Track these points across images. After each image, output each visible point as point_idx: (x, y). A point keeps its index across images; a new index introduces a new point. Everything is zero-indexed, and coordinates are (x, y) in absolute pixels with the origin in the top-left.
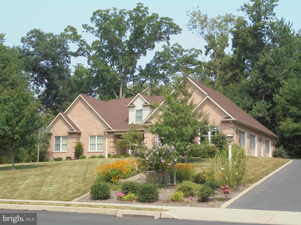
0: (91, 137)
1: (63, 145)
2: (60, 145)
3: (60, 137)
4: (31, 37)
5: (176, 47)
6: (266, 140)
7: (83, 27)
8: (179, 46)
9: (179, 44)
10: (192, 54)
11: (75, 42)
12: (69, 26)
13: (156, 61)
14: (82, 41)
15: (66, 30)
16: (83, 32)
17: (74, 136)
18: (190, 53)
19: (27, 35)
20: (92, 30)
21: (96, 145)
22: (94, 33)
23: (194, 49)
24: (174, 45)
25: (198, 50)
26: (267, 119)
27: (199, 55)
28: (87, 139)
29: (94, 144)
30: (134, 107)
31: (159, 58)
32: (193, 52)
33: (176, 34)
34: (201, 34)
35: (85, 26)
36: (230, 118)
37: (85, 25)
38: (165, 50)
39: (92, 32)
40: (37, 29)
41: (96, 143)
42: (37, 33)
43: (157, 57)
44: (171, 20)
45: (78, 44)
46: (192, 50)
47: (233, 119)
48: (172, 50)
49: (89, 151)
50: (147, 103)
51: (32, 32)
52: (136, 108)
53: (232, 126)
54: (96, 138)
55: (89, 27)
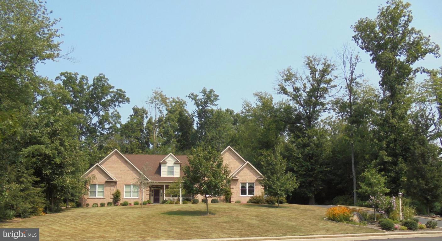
0: (126, 185)
1: (98, 192)
2: (96, 191)
3: (96, 185)
17: (112, 184)
21: (132, 192)
28: (122, 187)
29: (129, 192)
30: (166, 163)
36: (263, 178)
41: (132, 191)
49: (125, 197)
50: (178, 161)
52: (167, 165)
54: (132, 186)
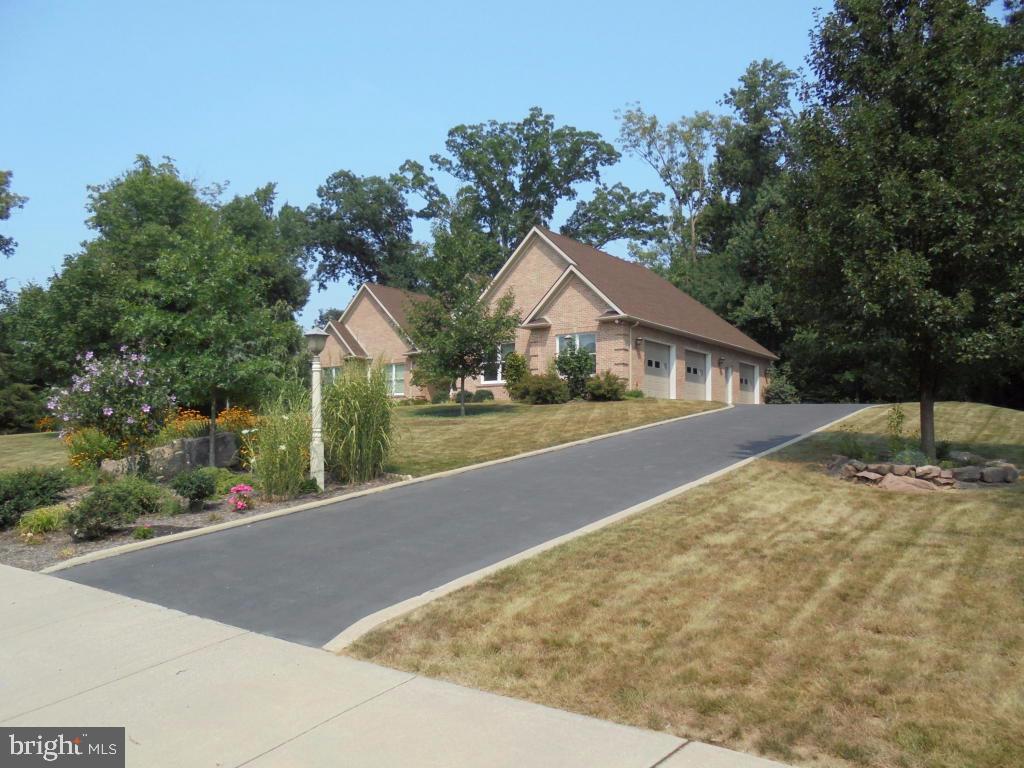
4: (336, 187)
5: (618, 190)
6: (741, 364)
7: (432, 161)
8: (623, 188)
9: (624, 185)
10: (644, 202)
11: (418, 190)
12: (408, 162)
13: (578, 221)
14: (431, 188)
15: (402, 169)
16: (432, 169)
18: (641, 200)
19: (327, 182)
20: (448, 166)
22: (452, 171)
23: (647, 191)
24: (613, 188)
25: (657, 194)
26: (773, 323)
27: (659, 205)
31: (585, 215)
32: (647, 198)
33: (611, 164)
34: (646, 156)
35: (435, 159)
36: (616, 313)
37: (435, 156)
38: (597, 199)
39: (448, 170)
40: (346, 170)
42: (345, 179)
43: (581, 211)
44: (596, 136)
45: (424, 193)
46: (644, 194)
47: (622, 314)
48: (610, 198)
51: (336, 176)
53: (622, 330)
54: (394, 368)
55: (444, 159)
